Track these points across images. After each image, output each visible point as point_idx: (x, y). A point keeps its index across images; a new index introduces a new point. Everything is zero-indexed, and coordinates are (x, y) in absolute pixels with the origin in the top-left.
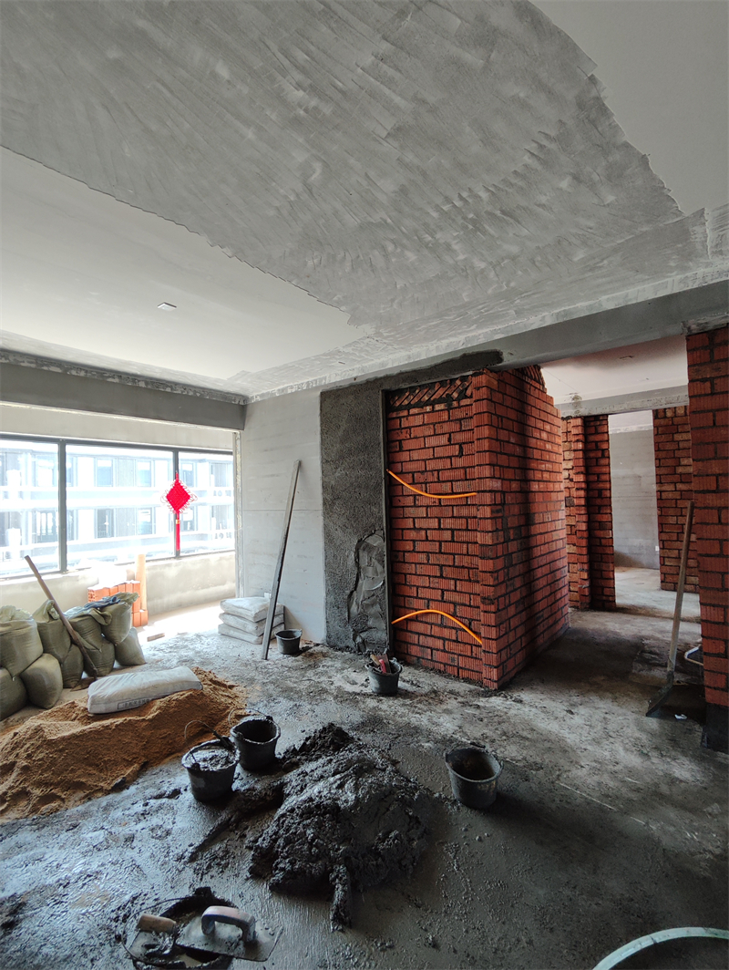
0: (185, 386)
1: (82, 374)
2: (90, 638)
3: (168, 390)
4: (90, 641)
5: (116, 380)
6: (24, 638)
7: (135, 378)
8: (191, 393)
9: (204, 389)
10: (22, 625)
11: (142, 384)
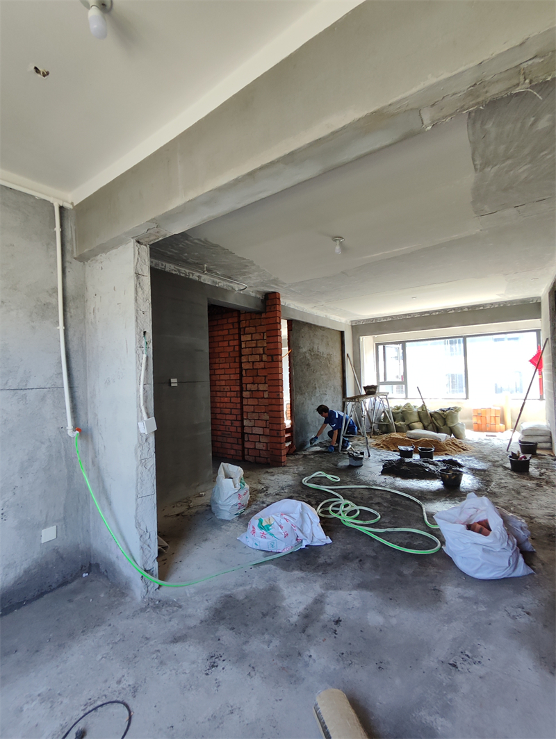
0: (492, 304)
1: (437, 313)
2: (439, 422)
3: (482, 308)
4: (439, 423)
5: (453, 311)
6: (411, 414)
7: (462, 308)
8: (497, 306)
9: (506, 302)
10: (411, 410)
11: (466, 310)
